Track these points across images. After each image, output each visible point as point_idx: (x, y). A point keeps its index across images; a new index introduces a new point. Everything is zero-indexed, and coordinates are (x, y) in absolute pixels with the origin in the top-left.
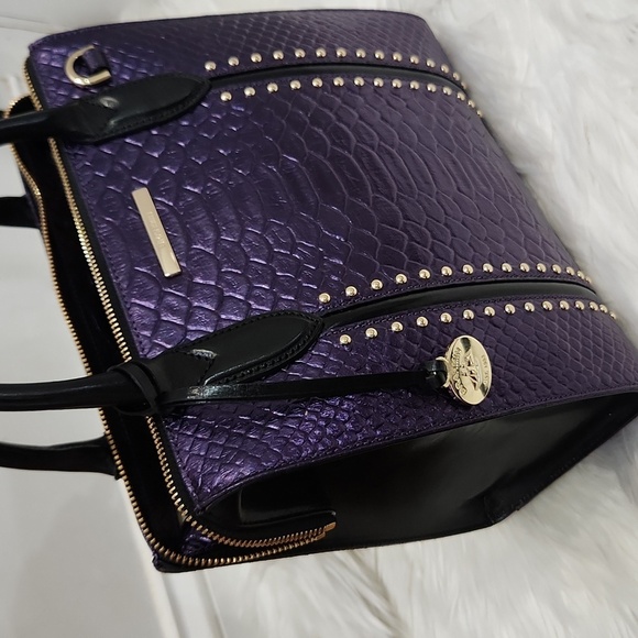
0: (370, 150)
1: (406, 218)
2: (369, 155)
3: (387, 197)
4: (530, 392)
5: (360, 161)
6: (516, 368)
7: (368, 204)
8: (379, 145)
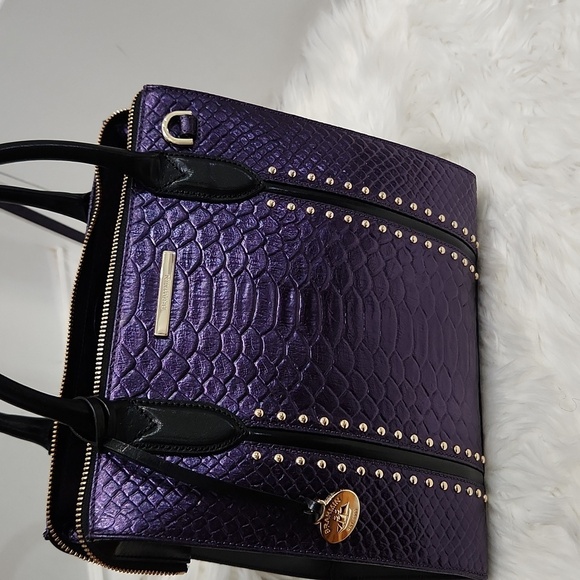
0: (359, 297)
1: (356, 368)
2: (356, 300)
3: (351, 345)
4: (376, 549)
5: (346, 303)
6: (376, 527)
7: (332, 346)
8: (369, 295)
